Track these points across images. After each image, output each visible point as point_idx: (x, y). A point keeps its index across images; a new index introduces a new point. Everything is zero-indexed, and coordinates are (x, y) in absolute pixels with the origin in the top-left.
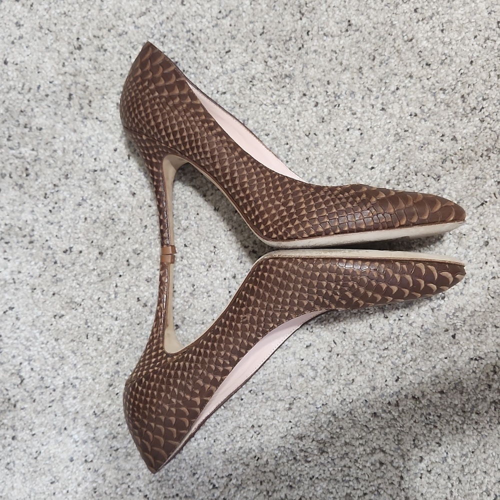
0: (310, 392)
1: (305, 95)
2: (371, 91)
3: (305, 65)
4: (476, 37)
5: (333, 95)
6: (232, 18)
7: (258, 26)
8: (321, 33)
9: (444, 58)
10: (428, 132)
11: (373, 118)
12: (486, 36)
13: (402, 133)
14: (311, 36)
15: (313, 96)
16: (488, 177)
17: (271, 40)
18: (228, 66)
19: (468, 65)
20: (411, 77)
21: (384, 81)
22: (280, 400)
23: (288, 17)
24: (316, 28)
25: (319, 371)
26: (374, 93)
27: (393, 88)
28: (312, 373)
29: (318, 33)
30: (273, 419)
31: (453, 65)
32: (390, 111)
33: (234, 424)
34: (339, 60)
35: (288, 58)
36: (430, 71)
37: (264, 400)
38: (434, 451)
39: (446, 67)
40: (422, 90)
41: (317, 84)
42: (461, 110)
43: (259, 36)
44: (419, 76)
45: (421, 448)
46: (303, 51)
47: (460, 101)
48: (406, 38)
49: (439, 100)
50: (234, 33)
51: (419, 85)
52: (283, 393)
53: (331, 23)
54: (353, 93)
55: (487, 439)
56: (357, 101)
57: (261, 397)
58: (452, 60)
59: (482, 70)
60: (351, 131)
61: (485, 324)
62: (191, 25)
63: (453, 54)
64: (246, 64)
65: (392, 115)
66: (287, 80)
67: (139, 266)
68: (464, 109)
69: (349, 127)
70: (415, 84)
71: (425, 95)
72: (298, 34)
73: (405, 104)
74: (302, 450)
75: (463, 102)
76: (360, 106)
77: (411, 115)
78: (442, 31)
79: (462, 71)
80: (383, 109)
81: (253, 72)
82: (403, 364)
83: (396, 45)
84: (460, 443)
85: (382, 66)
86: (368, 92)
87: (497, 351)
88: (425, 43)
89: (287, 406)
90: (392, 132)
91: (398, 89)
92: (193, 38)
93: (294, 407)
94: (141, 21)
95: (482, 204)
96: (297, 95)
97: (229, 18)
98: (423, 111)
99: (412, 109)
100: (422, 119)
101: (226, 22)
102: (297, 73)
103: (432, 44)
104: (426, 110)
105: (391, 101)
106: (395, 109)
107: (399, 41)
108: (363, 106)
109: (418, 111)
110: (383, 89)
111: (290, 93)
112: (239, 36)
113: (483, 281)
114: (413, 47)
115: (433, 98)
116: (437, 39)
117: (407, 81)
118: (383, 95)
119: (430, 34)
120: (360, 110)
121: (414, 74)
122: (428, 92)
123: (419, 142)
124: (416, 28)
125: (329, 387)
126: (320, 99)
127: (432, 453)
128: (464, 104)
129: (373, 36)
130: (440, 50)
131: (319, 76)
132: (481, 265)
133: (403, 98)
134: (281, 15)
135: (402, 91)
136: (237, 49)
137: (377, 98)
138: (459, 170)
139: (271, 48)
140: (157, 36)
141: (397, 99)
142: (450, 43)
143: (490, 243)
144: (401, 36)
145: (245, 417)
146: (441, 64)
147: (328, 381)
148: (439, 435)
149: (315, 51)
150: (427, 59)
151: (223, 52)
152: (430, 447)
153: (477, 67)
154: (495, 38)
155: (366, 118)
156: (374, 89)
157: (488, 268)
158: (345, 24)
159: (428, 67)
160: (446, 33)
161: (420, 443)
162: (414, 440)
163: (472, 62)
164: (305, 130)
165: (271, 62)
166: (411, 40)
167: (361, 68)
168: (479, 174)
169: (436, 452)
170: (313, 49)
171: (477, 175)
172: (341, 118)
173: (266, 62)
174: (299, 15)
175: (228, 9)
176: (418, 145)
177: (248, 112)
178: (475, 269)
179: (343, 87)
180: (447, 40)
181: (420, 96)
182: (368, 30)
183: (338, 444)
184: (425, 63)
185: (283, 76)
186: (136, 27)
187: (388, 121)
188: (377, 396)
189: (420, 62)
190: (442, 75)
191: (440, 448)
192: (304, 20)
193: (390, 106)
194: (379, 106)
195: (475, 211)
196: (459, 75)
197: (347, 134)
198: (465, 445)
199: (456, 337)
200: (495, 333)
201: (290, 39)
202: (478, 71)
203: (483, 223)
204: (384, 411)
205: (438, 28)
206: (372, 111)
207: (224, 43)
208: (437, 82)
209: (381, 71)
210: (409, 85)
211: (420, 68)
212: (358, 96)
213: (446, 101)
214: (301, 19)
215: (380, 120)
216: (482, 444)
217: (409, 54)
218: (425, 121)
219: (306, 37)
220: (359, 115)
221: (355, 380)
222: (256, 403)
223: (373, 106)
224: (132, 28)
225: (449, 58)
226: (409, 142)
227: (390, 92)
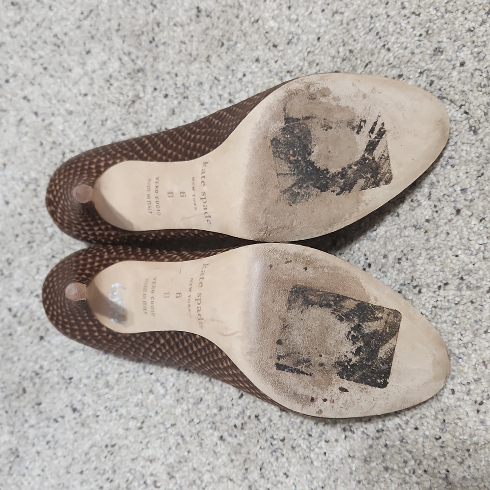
0: (159, 411)
1: (155, 89)
2: (219, 81)
3: (155, 59)
4: (323, 11)
5: (183, 87)
6: (92, 18)
7: (114, 24)
8: (171, 24)
9: (290, 37)
12: (335, 9)
14: (161, 28)
15: (163, 88)
17: (125, 36)
18: (89, 68)
19: (315, 42)
20: (257, 60)
21: (231, 68)
22: (132, 418)
23: (141, 11)
24: (166, 19)
25: (168, 388)
26: (222, 82)
27: (240, 75)
28: (162, 391)
29: (168, 24)
31: (300, 44)
33: (90, 443)
34: (189, 51)
35: (140, 54)
36: (276, 53)
37: (118, 418)
38: (282, 483)
39: (293, 47)
40: (269, 75)
41: (167, 77)
43: (114, 33)
44: (266, 59)
45: (268, 479)
46: (154, 44)
48: (252, 19)
50: (94, 32)
51: (265, 69)
52: (134, 411)
53: (181, 12)
54: (201, 84)
55: (337, 474)
56: (204, 91)
57: (114, 414)
58: (298, 39)
59: (330, 46)
62: (57, 29)
63: (300, 31)
64: (105, 63)
66: (140, 74)
70: (262, 68)
71: (272, 80)
72: (150, 27)
74: (152, 475)
76: (208, 97)
78: (289, 8)
79: (309, 50)
81: (111, 70)
83: (243, 28)
84: (309, 476)
85: (229, 53)
86: (216, 82)
88: (272, 23)
89: (139, 425)
91: (244, 75)
92: (58, 42)
93: (145, 425)
94: (16, 30)
96: (149, 90)
97: (89, 19)
101: (86, 23)
102: (148, 67)
103: (279, 23)
105: (238, 90)
107: (246, 24)
108: (211, 97)
110: (230, 77)
112: (98, 35)
114: (258, 29)
116: (284, 17)
117: (253, 67)
118: (231, 83)
119: (276, 12)
120: (207, 101)
121: (261, 58)
122: (275, 76)
124: (262, 7)
125: (179, 406)
126: (171, 92)
127: (279, 485)
129: (221, 20)
130: (286, 28)
131: (167, 70)
133: (250, 85)
134: (135, 9)
135: (249, 77)
136: (96, 48)
137: (225, 87)
139: (125, 45)
140: (30, 44)
141: (244, 87)
142: (297, 20)
144: (248, 19)
145: (100, 436)
146: (288, 43)
147: (178, 401)
148: (286, 465)
149: (164, 43)
150: (273, 40)
151: (84, 53)
152: (278, 478)
153: (324, 43)
154: (343, 10)
156: (221, 78)
158: (195, 11)
159: (275, 48)
160: (293, 9)
161: (267, 472)
162: (261, 469)
163: (319, 39)
165: (126, 59)
166: (257, 21)
167: (209, 57)
169: (284, 484)
170: (163, 41)
172: (190, 110)
173: (120, 59)
174: (151, 8)
175: (89, 9)
177: (106, 113)
179: (193, 78)
180: (294, 17)
181: (266, 81)
182: (217, 14)
183: (185, 469)
184: (272, 45)
185: (136, 71)
186: (12, 37)
188: (224, 417)
189: (267, 44)
190: (289, 56)
191: (287, 480)
192: (156, 12)
193: (237, 96)
196: (306, 54)
198: (314, 478)
201: (143, 33)
202: (326, 48)
204: (230, 435)
205: (285, 6)
207: (85, 44)
208: (285, 64)
209: (227, 59)
210: (256, 70)
211: (267, 51)
212: (206, 86)
214: (153, 11)
216: (332, 479)
217: (256, 37)
219: (157, 30)
221: (203, 399)
222: (111, 421)
223: (220, 96)
224: (9, 38)
225: (296, 37)
227: (237, 79)
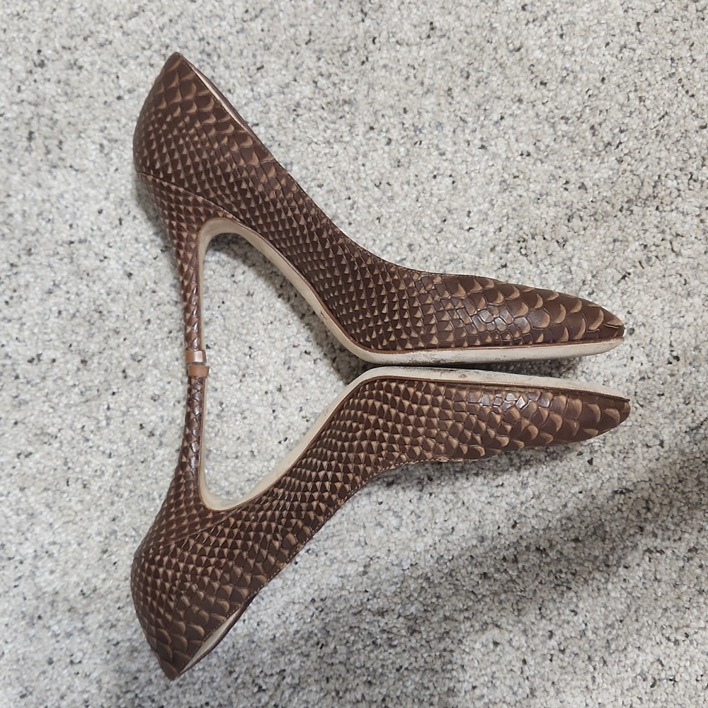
0: (393, 549)
1: (372, 128)
2: (466, 122)
3: (371, 86)
4: (608, 44)
5: (412, 128)
6: (264, 20)
7: (303, 32)
8: (393, 40)
9: (564, 73)
10: (546, 178)
11: (470, 159)
12: (622, 43)
13: (510, 180)
14: (378, 45)
15: (384, 130)
16: (630, 239)
17: (321, 51)
18: (261, 89)
19: (599, 84)
20: (520, 101)
21: (483, 107)
22: (351, 561)
23: (344, 18)
24: (384, 34)
25: (404, 517)
26: (470, 125)
27: (496, 117)
28: (394, 522)
29: (388, 41)
30: (342, 588)
31: (578, 84)
32: (492, 149)
33: (286, 598)
34: (419, 79)
35: (347, 77)
36: (545, 92)
37: (328, 563)
38: (568, 623)
39: (569, 87)
40: (536, 120)
41: (389, 112)
42: (591, 147)
43: (304, 46)
44: (532, 99)
45: (550, 619)
46: (368, 66)
47: (588, 134)
48: (511, 46)
49: (560, 133)
50: (268, 41)
51: (531, 113)
52: (354, 552)
53: (407, 26)
54: (440, 124)
55: (639, 602)
56: (447, 136)
57: (323, 558)
58: (575, 77)
59: (617, 90)
60: (439, 178)
61: (632, 444)
62: (205, 29)
63: (578, 68)
64: (287, 85)
65: (495, 156)
66: (346, 108)
67: (141, 379)
68: (594, 145)
69: (435, 173)
70: (525, 111)
71: (540, 126)
72: (360, 41)
73: (513, 139)
74: (383, 631)
75: (594, 135)
76: (451, 143)
77: (522, 155)
78: (561, 36)
79: (590, 92)
80: (483, 147)
81: (297, 97)
82: (522, 503)
83: (498, 57)
84: (603, 610)
85: (480, 87)
86: (461, 123)
87: (650, 480)
88: (538, 54)
89: (361, 569)
90: (497, 179)
91: (502, 118)
92: (208, 49)
93: (371, 570)
94: (132, 25)
95: (624, 277)
96: (361, 129)
97: (259, 20)
98: (538, 149)
99: (523, 146)
100: (537, 159)
101: (256, 25)
102: (359, 97)
103: (548, 55)
104: (543, 148)
105: (494, 136)
106: (499, 147)
107: (502, 51)
108: (455, 144)
109: (531, 149)
110: (482, 118)
111: (352, 126)
112: (276, 45)
113: (629, 384)
114: (521, 59)
115: (551, 131)
116: (555, 48)
117: (514, 107)
118: (482, 126)
119: (544, 40)
120: (450, 149)
121: (525, 98)
122: (545, 122)
123: (534, 192)
124: (525, 33)
125: (420, 539)
126: (394, 134)
127: (566, 625)
128: (594, 138)
129: (466, 43)
130: (559, 63)
131: (392, 102)
132: (625, 361)
133: (510, 131)
134: (335, 14)
135: (508, 121)
136: (273, 64)
137: (474, 131)
138: (591, 230)
139: (321, 63)
140: (156, 46)
141: (502, 133)
142: (573, 53)
143: (637, 331)
144: (505, 44)
145: (302, 589)
146: (562, 82)
147: (417, 532)
148: (575, 600)
149: (385, 66)
150: (542, 76)
151: (253, 68)
152: (563, 617)
153: (610, 86)
154: (634, 46)
155: (460, 160)
156: (470, 119)
157: (634, 365)
158: (426, 28)
159: (542, 87)
160: (567, 39)
161: (548, 612)
162: (540, 609)
163: (603, 79)
164: (373, 178)
165: (322, 82)
166: (519, 49)
167: (450, 89)
168: (618, 234)
169: (572, 624)
170: (381, 63)
171: (616, 236)
172: (424, 160)
173: (315, 82)
174: (360, 15)
175: (258, 8)
176: (533, 196)
177: (292, 155)
178: (617, 367)
179: (427, 117)
180: (568, 48)
181: (533, 127)
182: (458, 36)
183: (435, 619)
184: (539, 82)
185: (341, 102)
186: (125, 34)
187: (491, 164)
188: (488, 549)
189: (532, 80)
190: (563, 98)
191: (576, 618)
192: (368, 21)
193: (493, 143)
194: (478, 143)
195: (615, 289)
196: (586, 97)
197: (434, 182)
198: (610, 612)
199: (594, 463)
200: (646, 455)
201: (349, 49)
202: (612, 92)
203: (626, 304)
204: (498, 570)
205: (555, 33)
206: (467, 149)
207: (254, 56)
208: (557, 108)
209: (478, 94)
210: (518, 112)
211: (532, 89)
212: (448, 129)
213: (570, 135)
214: (363, 21)
215: (479, 162)
216: (633, 609)
217: (516, 69)
218: (542, 162)
219: (371, 47)
220: (449, 156)
221: (456, 529)
222: (317, 568)
223: (468, 143)
224: (118, 34)
225: (572, 75)
226: (520, 192)
227: (492, 122)
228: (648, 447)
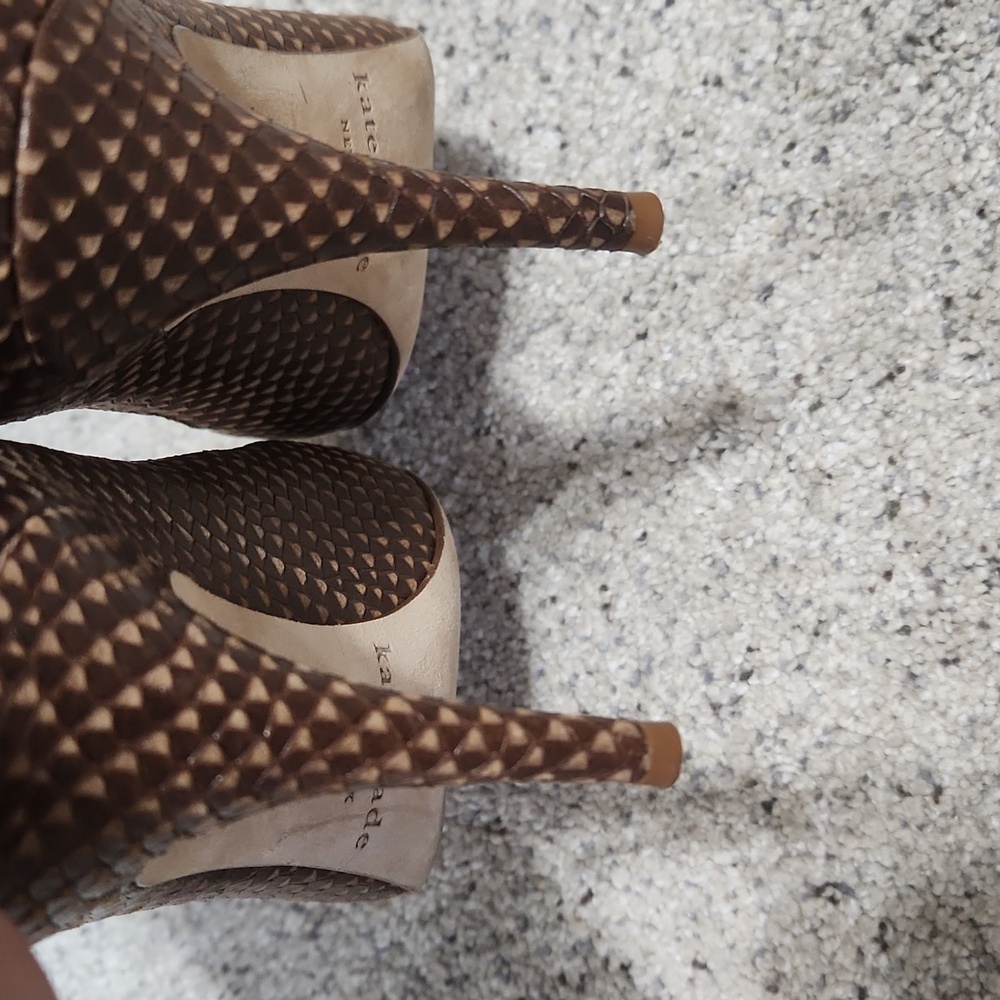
1: (422, 28)
2: (597, 16)
5: (495, 29)
10: (749, 134)
11: (600, 100)
13: (677, 141)
15: (444, 29)
16: (914, 283)
26: (605, 21)
32: (643, 74)
47: (858, 28)
49: (792, 33)
54: (547, 21)
56: (556, 42)
60: (537, 132)
61: (865, 779)
65: (650, 88)
69: (530, 122)
71: (750, 17)
73: (689, 45)
75: (870, 28)
76: (563, 59)
77: (705, 83)
80: (625, 72)
86: (589, 19)
87: (896, 868)
90: (653, 136)
93: (323, 931)
95: (890, 377)
98: (739, 69)
99: (708, 64)
100: (734, 93)
104: (748, 66)
105: (649, 44)
106: (660, 66)
108: (571, 60)
109: (725, 70)
113: (874, 637)
115: (773, 28)
118: (629, 24)
120: (560, 70)
122: (761, 8)
123: (723, 166)
126: (462, 40)
128: (871, 36)
132: (873, 579)
133: (684, 31)
137: (611, 35)
138: (829, 260)
141: (665, 37)
143: (905, 510)
155: (578, 97)
156: (604, 10)
157: (892, 592)
168: (886, 273)
171: (881, 276)
172: (511, 94)
176: (721, 175)
178: (851, 591)
179: (525, 4)
181: (735, 20)
187: (643, 105)
188: (533, 949)
193: (646, 60)
194: (614, 57)
195: (868, 399)
197: (526, 141)
199: (776, 811)
200: (897, 810)
203: (890, 440)
206: (594, 74)
212: (561, 30)
213: (813, 32)
215: (620, 105)
218: (745, 99)
220: (558, 84)
223: (597, 58)
226: (695, 168)
227: (648, 14)
228: (903, 793)
